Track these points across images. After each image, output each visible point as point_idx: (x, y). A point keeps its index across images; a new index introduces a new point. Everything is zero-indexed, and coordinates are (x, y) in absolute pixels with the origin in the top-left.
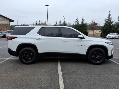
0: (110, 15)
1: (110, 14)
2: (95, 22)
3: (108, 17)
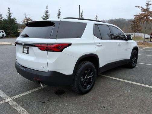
0: (47, 12)
1: (47, 10)
2: (29, 18)
3: (45, 13)
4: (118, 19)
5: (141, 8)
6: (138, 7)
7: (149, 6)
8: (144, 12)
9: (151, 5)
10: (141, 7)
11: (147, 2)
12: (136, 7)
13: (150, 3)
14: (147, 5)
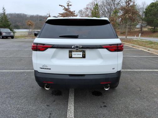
4: (18, 14)
5: (63, 8)
6: (62, 6)
7: (70, 7)
8: (66, 12)
9: (71, 5)
10: (64, 6)
11: (68, 3)
12: (60, 5)
13: (70, 4)
14: (68, 5)
